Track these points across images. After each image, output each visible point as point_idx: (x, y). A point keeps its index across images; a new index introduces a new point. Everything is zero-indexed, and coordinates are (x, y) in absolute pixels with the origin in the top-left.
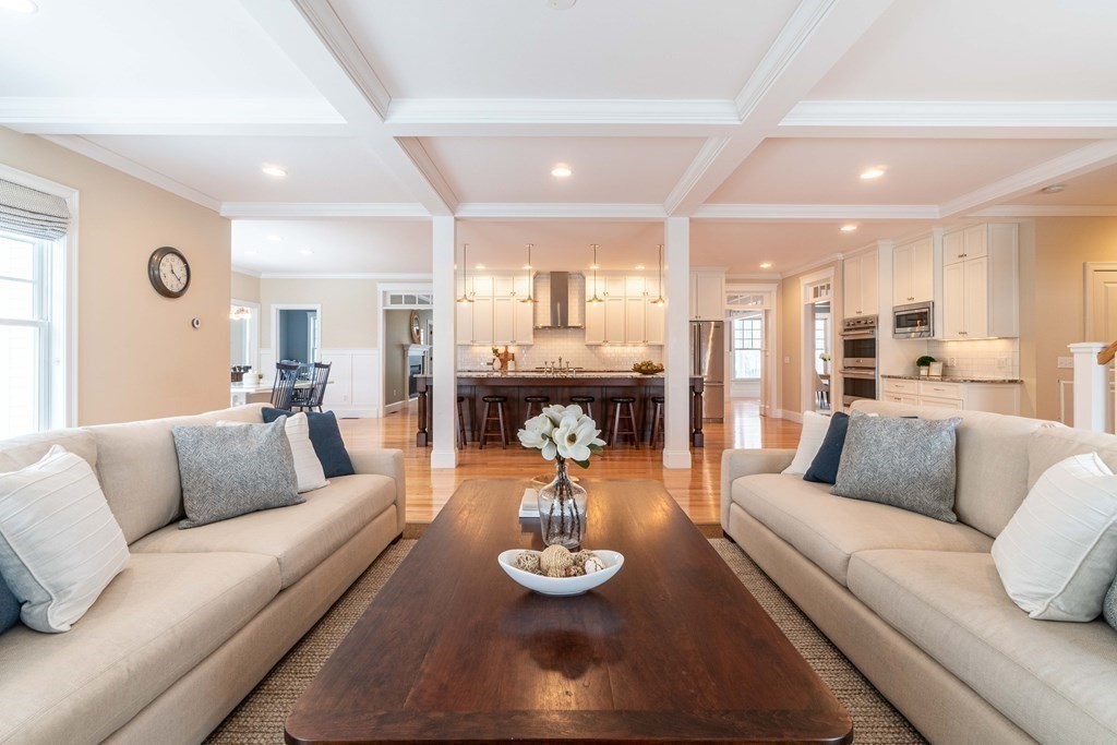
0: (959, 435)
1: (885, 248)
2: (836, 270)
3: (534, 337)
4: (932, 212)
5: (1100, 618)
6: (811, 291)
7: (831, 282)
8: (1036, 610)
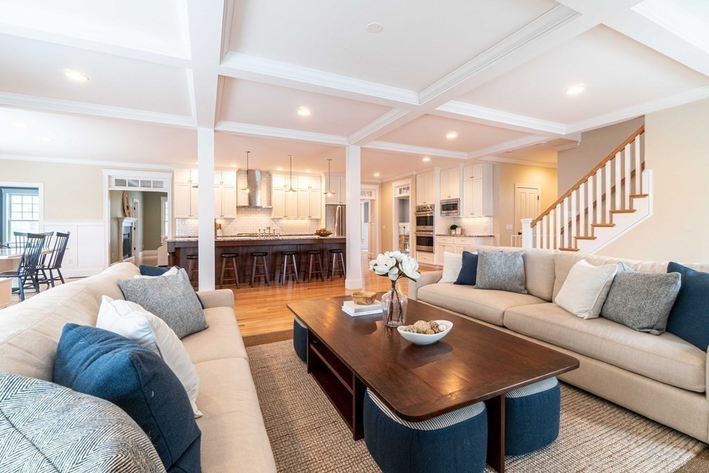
0: (524, 257)
1: (437, 171)
2: (412, 181)
3: (237, 213)
4: (464, 156)
5: (601, 316)
6: (398, 190)
7: (410, 186)
8: (586, 316)
